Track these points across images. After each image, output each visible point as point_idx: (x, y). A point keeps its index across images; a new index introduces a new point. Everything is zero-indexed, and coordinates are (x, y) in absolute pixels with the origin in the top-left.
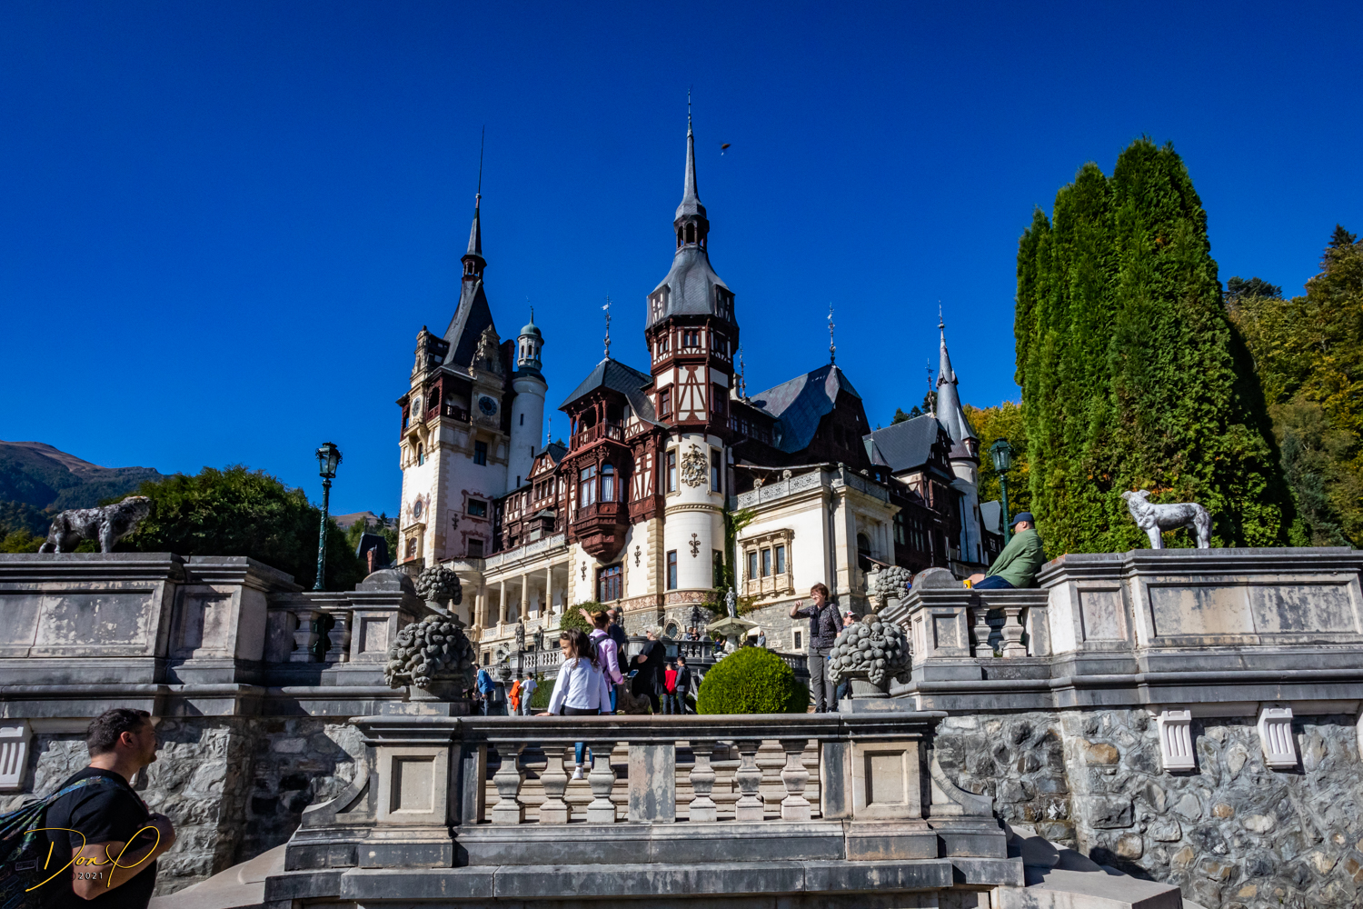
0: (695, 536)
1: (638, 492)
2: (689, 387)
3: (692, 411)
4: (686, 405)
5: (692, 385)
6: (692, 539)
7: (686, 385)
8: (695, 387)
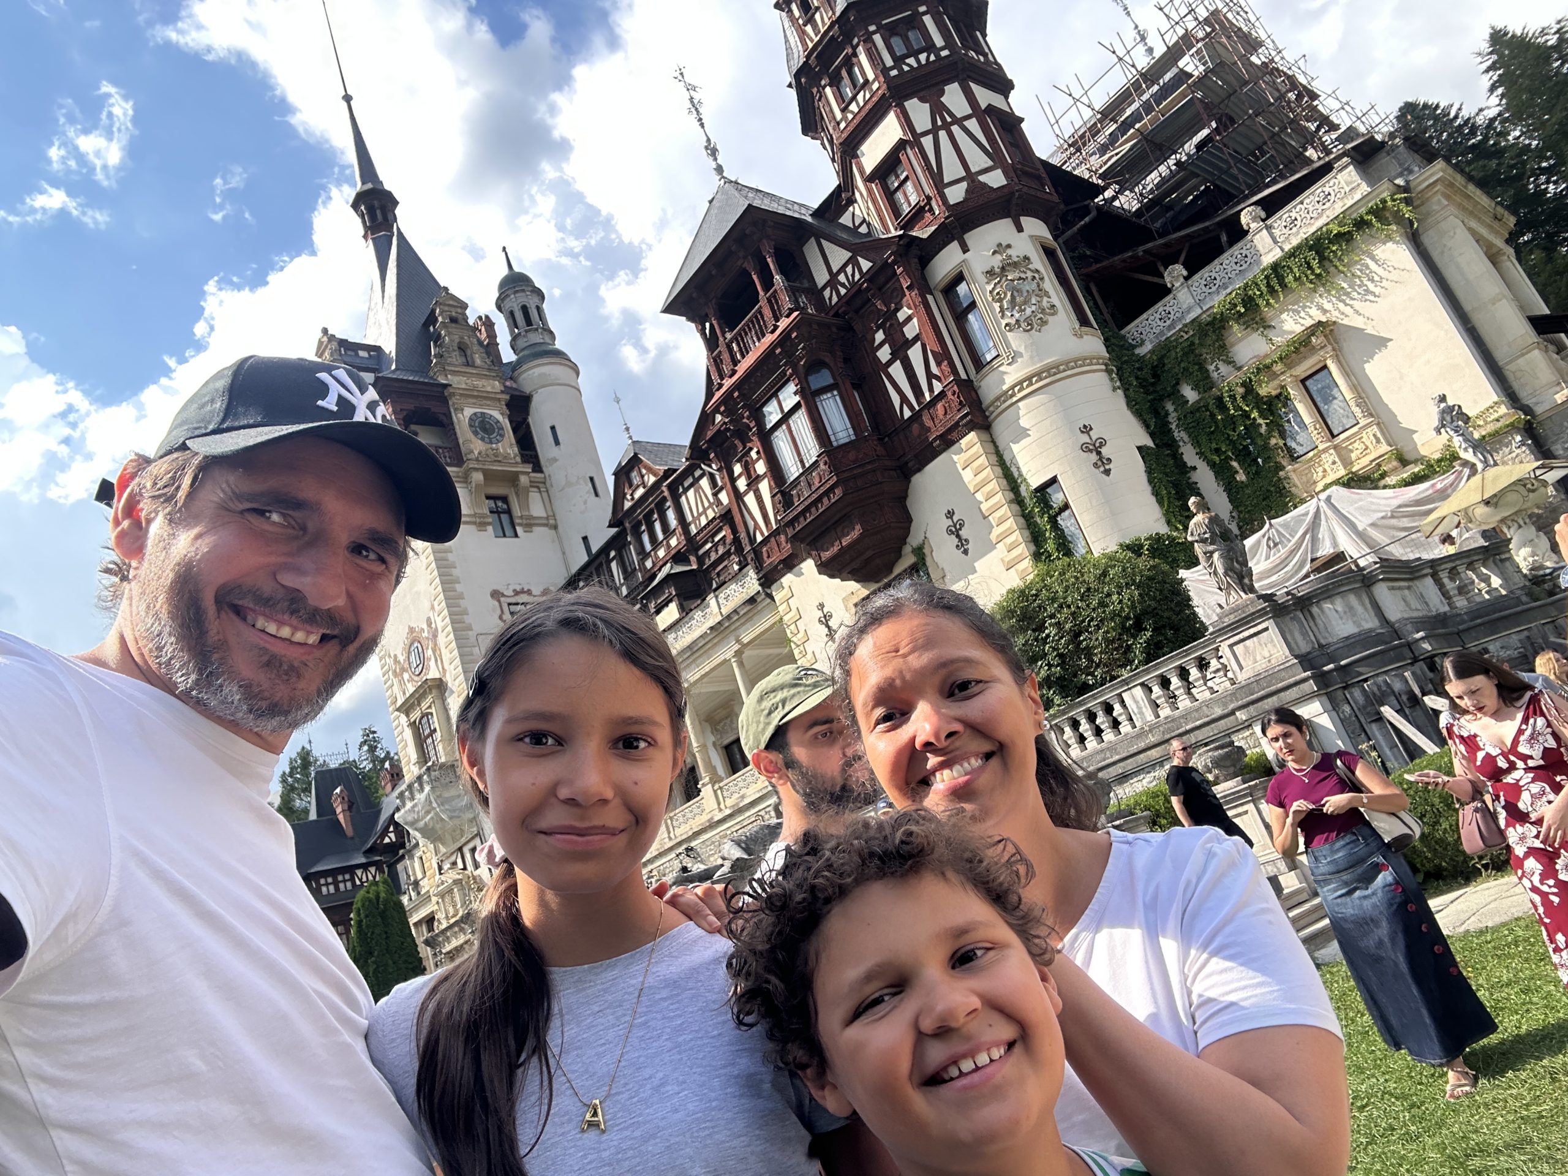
0: (1086, 429)
1: (904, 399)
2: (942, 134)
3: (970, 177)
4: (952, 169)
5: (946, 127)
6: (1085, 438)
7: (934, 131)
8: (955, 129)
